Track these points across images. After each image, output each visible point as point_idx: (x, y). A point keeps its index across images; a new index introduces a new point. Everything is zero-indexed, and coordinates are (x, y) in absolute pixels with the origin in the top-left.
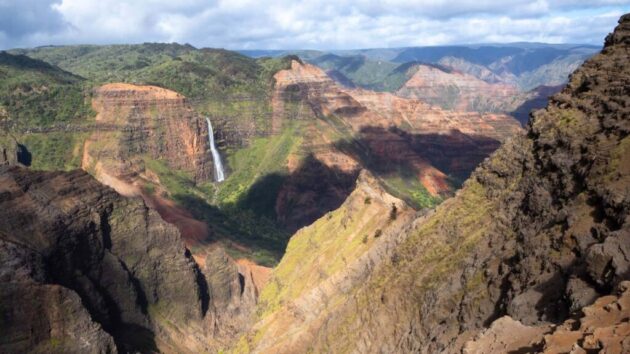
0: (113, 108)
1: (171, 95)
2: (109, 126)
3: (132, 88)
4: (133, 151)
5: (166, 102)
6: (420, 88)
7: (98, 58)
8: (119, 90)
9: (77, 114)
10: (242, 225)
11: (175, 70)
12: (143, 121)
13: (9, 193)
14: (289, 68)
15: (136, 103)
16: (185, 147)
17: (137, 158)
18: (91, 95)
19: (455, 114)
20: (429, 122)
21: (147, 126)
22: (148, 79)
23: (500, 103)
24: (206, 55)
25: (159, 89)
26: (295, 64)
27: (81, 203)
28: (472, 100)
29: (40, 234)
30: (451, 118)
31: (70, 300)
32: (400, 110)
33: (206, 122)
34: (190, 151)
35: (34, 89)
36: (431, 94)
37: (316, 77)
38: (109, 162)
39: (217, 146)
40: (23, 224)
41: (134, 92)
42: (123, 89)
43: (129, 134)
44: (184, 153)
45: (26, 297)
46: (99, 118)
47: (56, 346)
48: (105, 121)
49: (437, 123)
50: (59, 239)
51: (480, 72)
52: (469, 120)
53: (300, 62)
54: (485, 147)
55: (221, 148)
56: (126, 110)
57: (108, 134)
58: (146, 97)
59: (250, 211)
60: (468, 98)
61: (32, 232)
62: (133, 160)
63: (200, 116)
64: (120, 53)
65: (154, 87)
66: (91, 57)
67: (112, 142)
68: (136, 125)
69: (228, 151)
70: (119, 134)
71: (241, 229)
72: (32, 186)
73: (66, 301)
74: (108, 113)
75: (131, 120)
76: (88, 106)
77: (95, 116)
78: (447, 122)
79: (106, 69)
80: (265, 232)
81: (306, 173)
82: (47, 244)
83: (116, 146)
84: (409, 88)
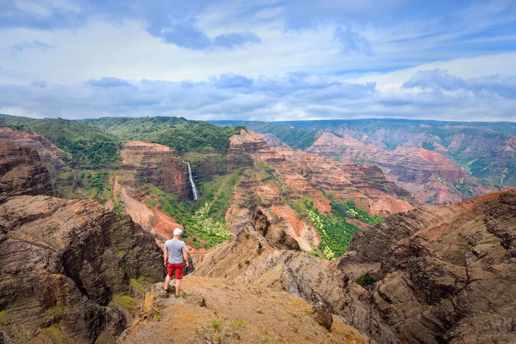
0: (132, 156)
1: (166, 149)
2: (130, 167)
3: (143, 144)
4: (142, 181)
5: (163, 154)
6: (322, 146)
7: (131, 125)
8: (136, 145)
9: (112, 159)
10: (205, 227)
11: (170, 134)
12: (149, 164)
13: (43, 214)
14: (239, 134)
15: (145, 154)
16: (174, 180)
17: (146, 185)
18: (121, 148)
19: (341, 164)
20: (324, 169)
21: (151, 167)
22: (154, 139)
23: (372, 157)
24: (191, 125)
25: (159, 145)
26: (242, 131)
27: (90, 220)
28: (354, 155)
29: (59, 240)
30: (338, 166)
31: (67, 284)
32: (306, 161)
33: (187, 166)
34: (177, 183)
35: (88, 144)
36: (329, 150)
37: (255, 139)
38: (129, 188)
39: (194, 179)
40: (49, 233)
41: (145, 147)
42: (139, 145)
43: (141, 172)
44: (174, 183)
45: (40, 281)
46: (124, 162)
47: (60, 311)
48: (128, 164)
49: (328, 169)
50: (71, 243)
51: (361, 136)
52: (349, 168)
53: (246, 130)
54: (358, 185)
55: (196, 181)
56: (140, 158)
57: (129, 171)
58: (151, 150)
59: (211, 219)
60: (352, 153)
61: (54, 238)
62: (143, 187)
63: (183, 162)
64: (143, 122)
65: (156, 144)
66: (127, 124)
67: (130, 176)
68: (145, 166)
69: (200, 183)
70: (135, 171)
71: (203, 229)
72: (60, 209)
73: (65, 285)
74: (130, 159)
75: (142, 164)
76: (118, 155)
77: (122, 161)
78: (335, 169)
79: (134, 132)
80: (218, 232)
81: (244, 198)
82: (63, 246)
83: (133, 179)
84: (315, 146)
